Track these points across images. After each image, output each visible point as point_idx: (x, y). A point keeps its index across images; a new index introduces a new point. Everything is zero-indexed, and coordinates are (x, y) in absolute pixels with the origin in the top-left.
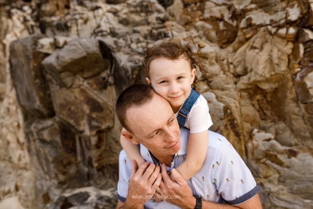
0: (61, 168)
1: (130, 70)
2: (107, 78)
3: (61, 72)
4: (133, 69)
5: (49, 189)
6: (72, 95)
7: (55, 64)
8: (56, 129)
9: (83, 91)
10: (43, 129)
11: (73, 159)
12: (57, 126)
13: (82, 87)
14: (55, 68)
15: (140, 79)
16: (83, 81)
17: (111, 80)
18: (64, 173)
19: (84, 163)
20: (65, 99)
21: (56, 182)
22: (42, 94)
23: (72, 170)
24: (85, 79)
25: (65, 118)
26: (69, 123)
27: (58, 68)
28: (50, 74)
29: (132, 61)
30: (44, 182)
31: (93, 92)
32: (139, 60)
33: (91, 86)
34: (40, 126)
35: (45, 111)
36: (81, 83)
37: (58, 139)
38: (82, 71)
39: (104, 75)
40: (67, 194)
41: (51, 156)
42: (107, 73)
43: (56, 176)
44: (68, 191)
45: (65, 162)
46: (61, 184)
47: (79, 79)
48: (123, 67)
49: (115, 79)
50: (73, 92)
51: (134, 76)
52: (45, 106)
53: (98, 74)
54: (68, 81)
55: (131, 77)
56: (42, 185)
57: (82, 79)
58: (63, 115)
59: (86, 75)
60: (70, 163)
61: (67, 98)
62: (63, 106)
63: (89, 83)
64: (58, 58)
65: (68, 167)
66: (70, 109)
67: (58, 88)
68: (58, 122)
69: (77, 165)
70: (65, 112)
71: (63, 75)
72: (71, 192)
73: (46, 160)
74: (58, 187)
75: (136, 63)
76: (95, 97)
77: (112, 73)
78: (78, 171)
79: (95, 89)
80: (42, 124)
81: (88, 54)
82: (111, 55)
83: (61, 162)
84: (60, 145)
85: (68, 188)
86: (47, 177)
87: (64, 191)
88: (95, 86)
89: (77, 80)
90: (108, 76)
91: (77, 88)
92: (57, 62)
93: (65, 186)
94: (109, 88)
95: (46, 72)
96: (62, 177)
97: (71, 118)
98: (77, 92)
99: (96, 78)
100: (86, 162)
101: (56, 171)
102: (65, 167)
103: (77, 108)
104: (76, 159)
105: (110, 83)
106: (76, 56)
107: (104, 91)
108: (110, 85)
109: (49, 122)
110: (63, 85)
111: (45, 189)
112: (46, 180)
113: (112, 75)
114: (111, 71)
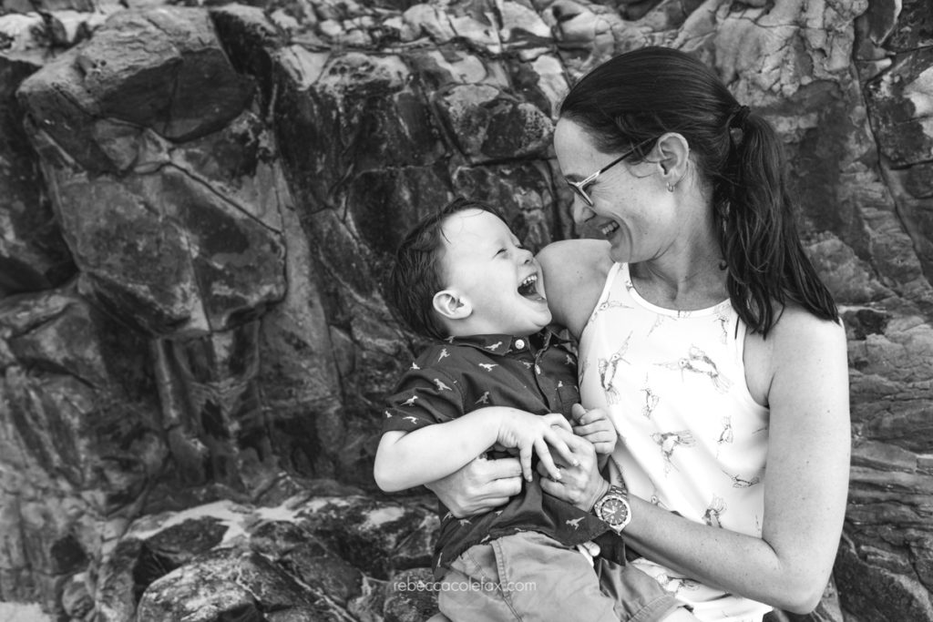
0: (114, 450)
1: (339, 97)
2: (251, 135)
3: (95, 118)
4: (351, 95)
5: (74, 524)
6: (135, 198)
7: (75, 89)
8: (82, 322)
9: (173, 185)
10: (36, 325)
11: (149, 419)
12: (83, 311)
13: (169, 170)
14: (73, 101)
16: (170, 151)
17: (266, 141)
18: (126, 466)
19: (189, 428)
20: (112, 215)
21: (100, 497)
22: (20, 206)
23: (152, 454)
24: (177, 142)
25: (115, 278)
26: (132, 296)
27: (87, 101)
28: (50, 130)
29: (343, 71)
30: (52, 503)
31: (210, 187)
32: (366, 64)
33: (201, 166)
34: (23, 318)
35: (40, 267)
36: (165, 157)
37: (91, 353)
38: (164, 116)
39: (241, 126)
40: (144, 532)
41: (74, 410)
42: (251, 122)
43: (101, 479)
44: (145, 521)
45: (125, 428)
46: (118, 503)
47: (157, 144)
48: (312, 89)
49: (281, 136)
50: (138, 190)
51: (355, 120)
52: (34, 245)
53: (222, 124)
54: (120, 148)
55: (343, 122)
56: (46, 516)
57: (165, 144)
58: (109, 266)
59: (179, 129)
60: (140, 433)
61: (120, 210)
62: (105, 239)
63: (190, 157)
64: (79, 68)
65: (136, 444)
66: (131, 247)
67: (82, 177)
68: (86, 298)
69: (165, 436)
70: (113, 259)
71: (103, 128)
72: (155, 526)
73: (58, 426)
74: (107, 515)
75: (360, 76)
76: (218, 202)
77: (270, 119)
78: (170, 456)
79: (213, 176)
80: (27, 308)
81: (187, 52)
82: (266, 56)
83: (113, 427)
84: (103, 374)
85: (141, 514)
86: (65, 485)
87: (130, 523)
88: (214, 165)
89: (150, 146)
90: (257, 131)
91: (150, 173)
92: (82, 83)
93: (132, 508)
94: (263, 168)
95: (38, 125)
96: (118, 480)
97: (138, 277)
98: (151, 186)
99: (215, 138)
100: (197, 423)
101: (97, 460)
102: (126, 446)
103: (158, 242)
104: (161, 417)
105: (266, 150)
106: (147, 60)
107: (246, 178)
108: (266, 158)
109: (57, 302)
110: (101, 165)
111: (61, 524)
112: (62, 496)
113: (269, 127)
114: (264, 112)
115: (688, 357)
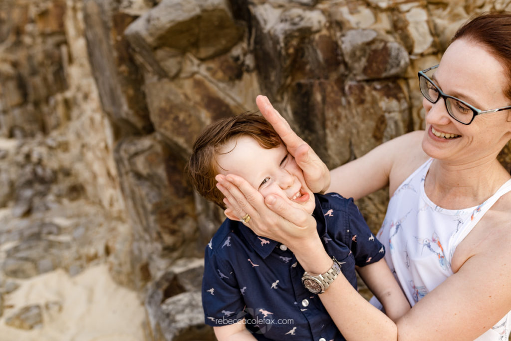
0: (167, 223)
1: (281, 38)
2: (242, 58)
3: (155, 49)
4: (288, 36)
5: (150, 257)
6: (179, 91)
7: (144, 33)
8: (157, 154)
9: (198, 84)
10: (136, 154)
11: (188, 208)
12: (159, 148)
13: (197, 77)
14: (144, 40)
15: (303, 56)
16: (199, 66)
17: (249, 61)
18: (173, 232)
19: (207, 216)
20: (168, 100)
21: (158, 246)
22: (131, 92)
23: (187, 227)
24: (203, 60)
25: (169, 134)
26: (176, 144)
27: (150, 40)
28: (140, 53)
29: (286, 20)
30: (142, 244)
31: (217, 86)
32: (299, 16)
33: (214, 74)
34: (133, 149)
35: (139, 124)
36: (195, 69)
37: (161, 171)
38: (195, 45)
39: (237, 51)
40: (178, 269)
41: (150, 201)
42: (243, 49)
43: (160, 237)
44: (181, 262)
45: (175, 212)
46: (168, 250)
47: (191, 61)
48: (269, 32)
49: (257, 58)
50: (181, 87)
51: (291, 51)
52: (137, 113)
53: (227, 50)
54: (171, 65)
55: (283, 52)
56: (140, 250)
57: (196, 62)
58: (166, 128)
59: (205, 52)
60: (182, 215)
61: (172, 97)
62: (164, 113)
63: (209, 69)
64: (148, 21)
65: (180, 221)
66: (176, 118)
67: (155, 79)
68: (160, 142)
69: (196, 218)
70: (168, 123)
71: (160, 54)
72: (185, 265)
73: (144, 207)
74: (163, 256)
75: (294, 24)
76: (221, 95)
77: (252, 47)
78: (197, 229)
79: (220, 80)
80: (135, 144)
81: (204, 11)
82: (249, 11)
83: (168, 212)
84: (166, 182)
85: (180, 257)
86: (147, 237)
87: (173, 262)
88: (220, 74)
89: (188, 63)
90: (245, 54)
91: (187, 78)
92: (147, 30)
93: (176, 254)
94: (246, 76)
95: (134, 50)
96: (169, 239)
97: (179, 134)
98: (188, 85)
99: (223, 58)
100: (211, 213)
101: (158, 228)
102: (174, 221)
103: (190, 116)
104: (194, 208)
105: (248, 66)
106: (182, 16)
107: (237, 82)
108: (248, 71)
109: (146, 142)
110: (162, 74)
111: (145, 256)
112: (146, 242)
113: (251, 52)
114: (249, 44)
115: (431, 239)
